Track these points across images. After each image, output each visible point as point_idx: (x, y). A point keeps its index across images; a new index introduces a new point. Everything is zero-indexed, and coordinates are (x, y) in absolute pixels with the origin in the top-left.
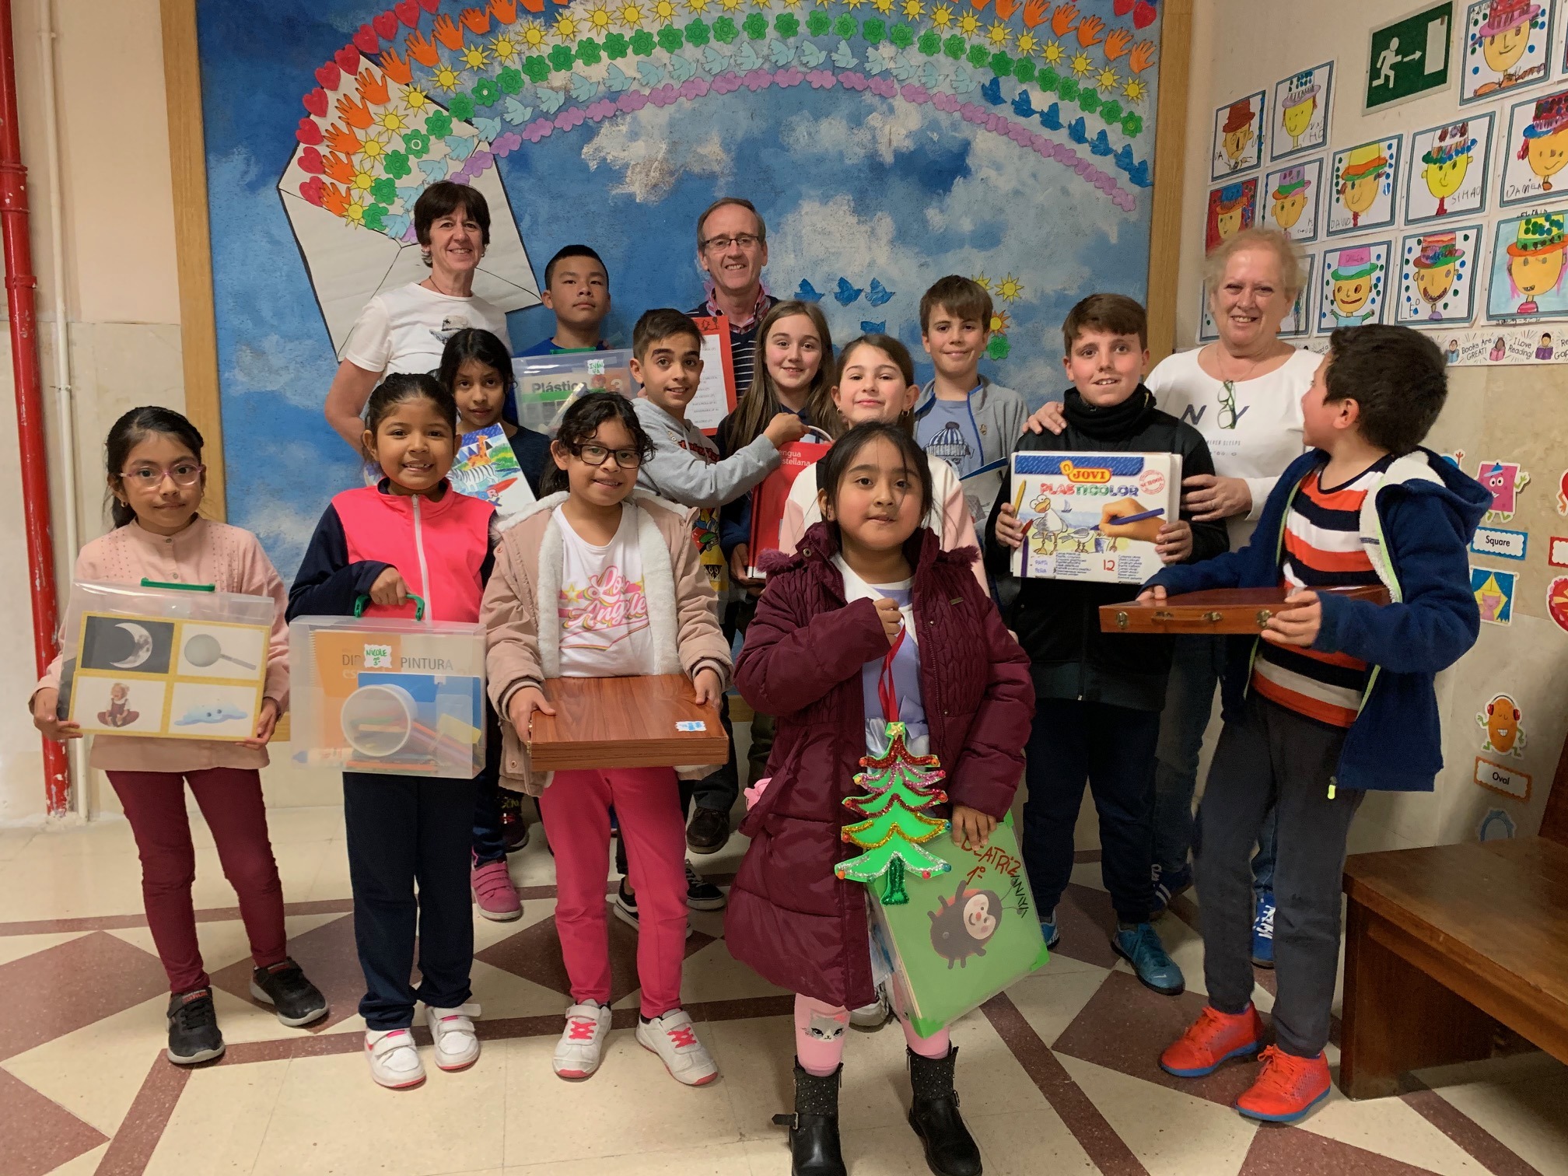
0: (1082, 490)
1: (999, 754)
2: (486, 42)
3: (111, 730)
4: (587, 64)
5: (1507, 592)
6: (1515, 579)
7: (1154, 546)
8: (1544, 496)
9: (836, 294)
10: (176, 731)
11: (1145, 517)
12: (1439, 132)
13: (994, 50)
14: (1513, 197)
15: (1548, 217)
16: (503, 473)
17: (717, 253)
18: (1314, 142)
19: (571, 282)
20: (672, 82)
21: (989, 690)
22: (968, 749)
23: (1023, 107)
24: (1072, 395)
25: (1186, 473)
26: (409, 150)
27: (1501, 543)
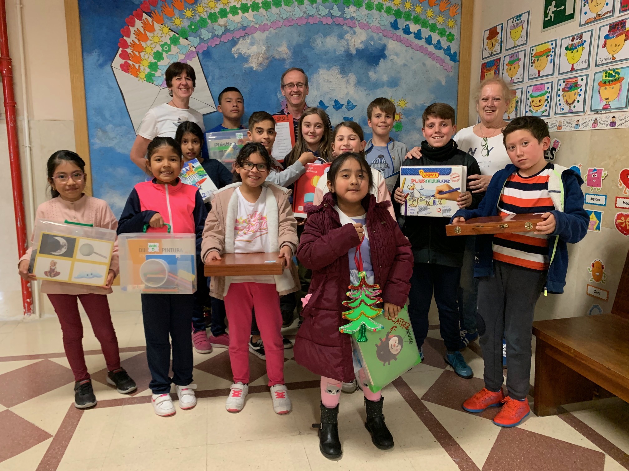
0: (428, 181)
1: (401, 282)
2: (193, 7)
3: (49, 278)
4: (233, 15)
5: (599, 219)
6: (602, 214)
7: (457, 202)
8: (613, 181)
9: (333, 106)
10: (74, 280)
11: (453, 191)
12: (571, 38)
13: (395, 8)
14: (600, 63)
15: (614, 70)
16: (201, 177)
17: (288, 90)
18: (522, 43)
19: (229, 102)
20: (267, 22)
21: (396, 258)
22: (389, 281)
23: (407, 31)
24: (425, 143)
25: (468, 174)
26: (163, 50)
27: (597, 199)
